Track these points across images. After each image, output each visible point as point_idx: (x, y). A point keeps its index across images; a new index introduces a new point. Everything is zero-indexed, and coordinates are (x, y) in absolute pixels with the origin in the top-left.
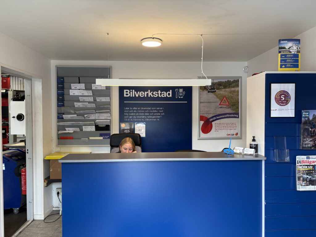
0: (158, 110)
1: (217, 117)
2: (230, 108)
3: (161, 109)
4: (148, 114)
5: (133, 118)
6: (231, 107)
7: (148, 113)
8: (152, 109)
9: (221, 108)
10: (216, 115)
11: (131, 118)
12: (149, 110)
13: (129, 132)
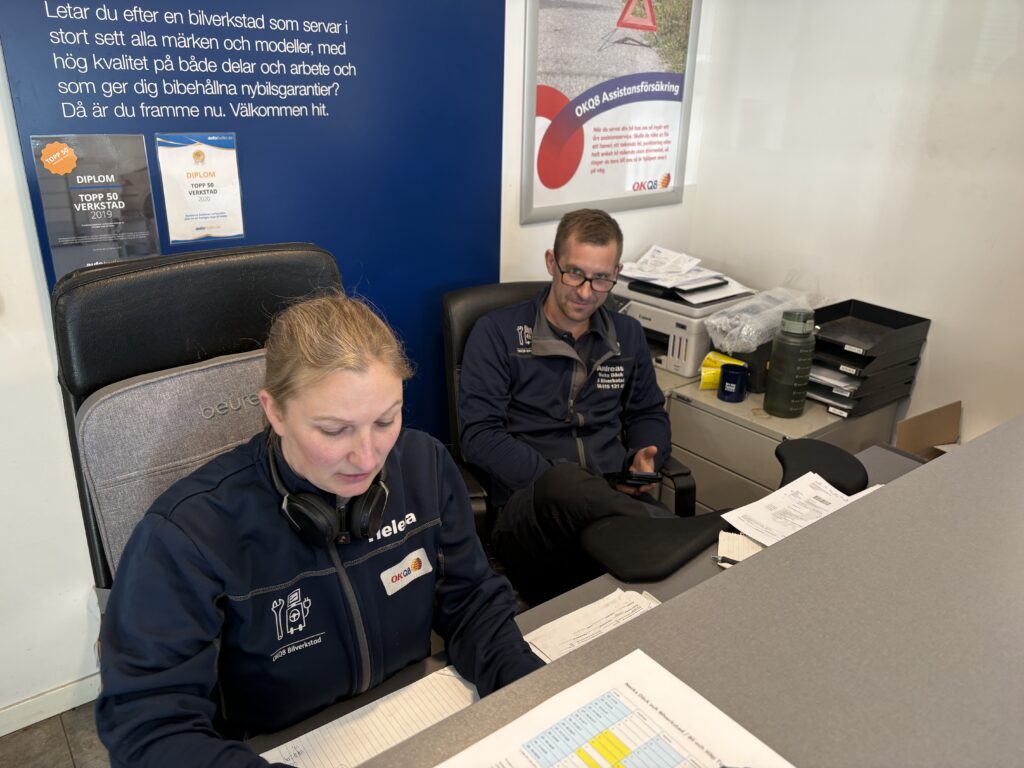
0: (314, 39)
1: (605, 97)
2: (656, 43)
3: (335, 28)
4: (251, 68)
5: (132, 99)
6: (661, 41)
7: (246, 56)
8: (275, 24)
9: (622, 41)
10: (601, 80)
11: (117, 99)
12: (251, 35)
13: (121, 205)
